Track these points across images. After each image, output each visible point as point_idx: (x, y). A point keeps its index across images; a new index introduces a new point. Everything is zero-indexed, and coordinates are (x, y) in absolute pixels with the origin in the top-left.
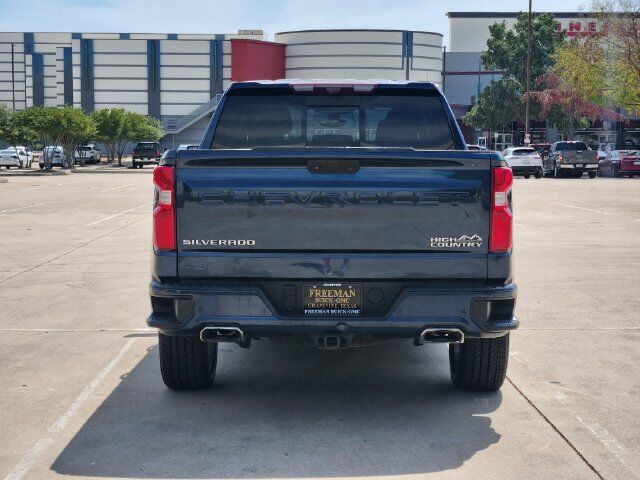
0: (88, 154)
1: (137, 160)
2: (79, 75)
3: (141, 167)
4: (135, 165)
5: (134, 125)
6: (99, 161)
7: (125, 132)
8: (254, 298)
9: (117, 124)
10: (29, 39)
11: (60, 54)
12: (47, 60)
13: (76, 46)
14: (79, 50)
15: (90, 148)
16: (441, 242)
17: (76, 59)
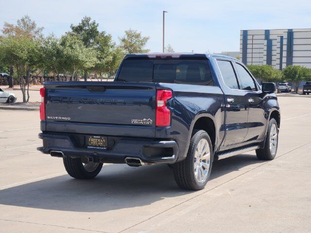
0: (284, 87)
1: (305, 91)
2: (286, 49)
3: (308, 94)
4: (304, 93)
5: (304, 73)
6: (290, 91)
7: (299, 77)
8: (66, 140)
9: (296, 73)
10: (267, 33)
11: (279, 39)
12: (274, 43)
13: (285, 36)
14: (286, 38)
15: (286, 85)
16: (135, 121)
17: (285, 42)
